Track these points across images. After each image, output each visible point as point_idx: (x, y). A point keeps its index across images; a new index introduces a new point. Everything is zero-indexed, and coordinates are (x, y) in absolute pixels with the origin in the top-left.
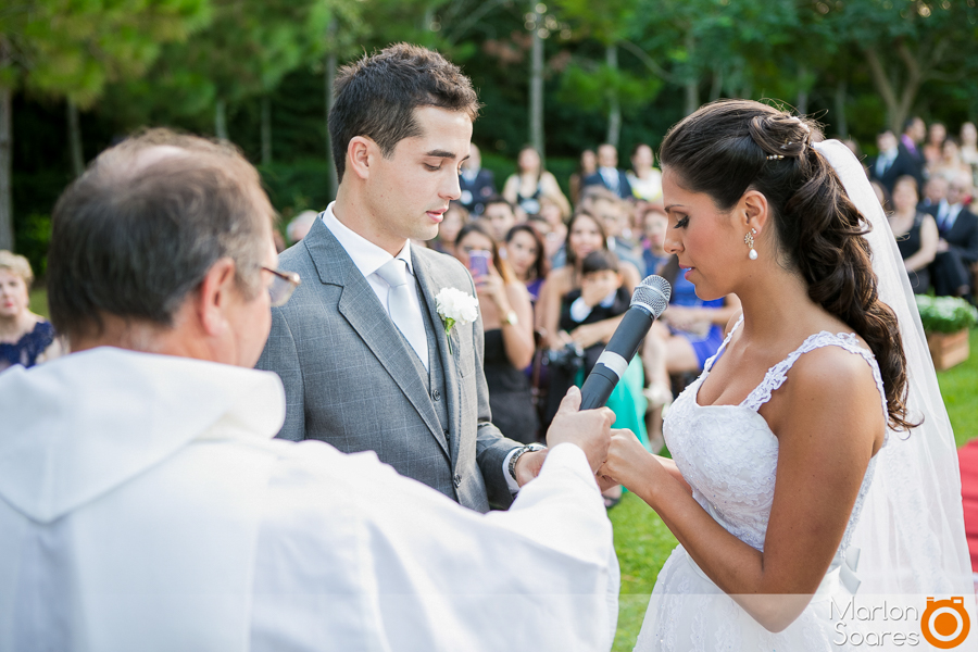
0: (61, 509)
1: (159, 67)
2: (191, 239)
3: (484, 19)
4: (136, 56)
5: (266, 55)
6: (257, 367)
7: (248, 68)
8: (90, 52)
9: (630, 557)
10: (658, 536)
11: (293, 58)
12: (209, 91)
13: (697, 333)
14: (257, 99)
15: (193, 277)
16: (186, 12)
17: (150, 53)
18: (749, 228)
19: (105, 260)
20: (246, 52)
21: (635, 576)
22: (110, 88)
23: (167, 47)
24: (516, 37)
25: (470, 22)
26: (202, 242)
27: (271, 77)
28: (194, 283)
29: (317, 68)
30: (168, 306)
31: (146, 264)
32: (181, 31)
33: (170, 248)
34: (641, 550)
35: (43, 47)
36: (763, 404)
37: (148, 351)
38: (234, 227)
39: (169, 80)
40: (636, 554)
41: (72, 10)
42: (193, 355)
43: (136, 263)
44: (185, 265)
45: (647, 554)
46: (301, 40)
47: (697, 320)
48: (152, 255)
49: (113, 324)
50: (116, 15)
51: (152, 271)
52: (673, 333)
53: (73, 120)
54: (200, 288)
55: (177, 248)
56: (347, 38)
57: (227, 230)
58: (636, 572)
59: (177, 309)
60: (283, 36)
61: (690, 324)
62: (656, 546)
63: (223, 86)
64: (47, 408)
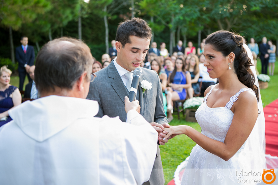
0: (46, 138)
1: (36, 20)
2: (78, 66)
3: (120, 9)
4: (30, 17)
5: (64, 17)
6: (87, 98)
7: (59, 20)
8: (18, 15)
9: (165, 148)
10: (172, 142)
11: (71, 18)
12: (49, 26)
13: (180, 91)
14: (60, 28)
15: (78, 76)
16: (44, 6)
17: (34, 16)
18: (230, 62)
19: (57, 72)
20: (59, 16)
21: (167, 152)
22: (23, 25)
23: (38, 15)
24: (128, 14)
25: (116, 10)
26: (80, 67)
27: (65, 22)
28: (78, 78)
29: (76, 20)
30: (72, 84)
31: (67, 73)
32: (43, 11)
33: (73, 69)
34: (168, 146)
35: (5, 14)
36: (232, 106)
37: (66, 96)
38: (87, 63)
39: (38, 23)
40: (166, 147)
41: (14, 3)
42: (76, 96)
43: (65, 72)
44: (77, 73)
45: (169, 147)
46: (72, 13)
47: (179, 88)
48: (69, 70)
49: (57, 89)
50: (26, 6)
51: (69, 75)
52: (173, 90)
53: (11, 33)
54: (80, 79)
55: (75, 69)
56: (84, 12)
57: (85, 64)
58: (167, 151)
59: (73, 84)
60: (68, 12)
61: (178, 88)
62: (171, 145)
63: (53, 24)
64: (39, 112)
